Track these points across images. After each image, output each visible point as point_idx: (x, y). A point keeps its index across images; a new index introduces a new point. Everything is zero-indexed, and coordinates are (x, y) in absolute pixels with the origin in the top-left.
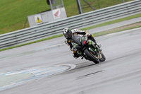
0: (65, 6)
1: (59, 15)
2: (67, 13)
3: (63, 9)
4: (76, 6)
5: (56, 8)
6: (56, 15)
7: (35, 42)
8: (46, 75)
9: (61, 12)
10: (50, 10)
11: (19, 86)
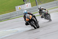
0: (31, 2)
1: (28, 6)
2: (31, 5)
3: (30, 4)
4: (35, 2)
5: (27, 3)
6: (27, 6)
7: (18, 17)
8: (23, 31)
9: (29, 5)
10: (24, 4)
11: (12, 35)
